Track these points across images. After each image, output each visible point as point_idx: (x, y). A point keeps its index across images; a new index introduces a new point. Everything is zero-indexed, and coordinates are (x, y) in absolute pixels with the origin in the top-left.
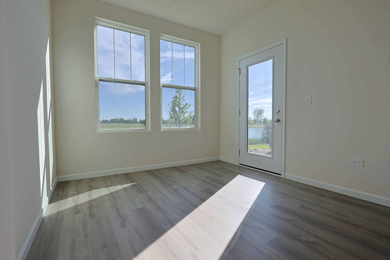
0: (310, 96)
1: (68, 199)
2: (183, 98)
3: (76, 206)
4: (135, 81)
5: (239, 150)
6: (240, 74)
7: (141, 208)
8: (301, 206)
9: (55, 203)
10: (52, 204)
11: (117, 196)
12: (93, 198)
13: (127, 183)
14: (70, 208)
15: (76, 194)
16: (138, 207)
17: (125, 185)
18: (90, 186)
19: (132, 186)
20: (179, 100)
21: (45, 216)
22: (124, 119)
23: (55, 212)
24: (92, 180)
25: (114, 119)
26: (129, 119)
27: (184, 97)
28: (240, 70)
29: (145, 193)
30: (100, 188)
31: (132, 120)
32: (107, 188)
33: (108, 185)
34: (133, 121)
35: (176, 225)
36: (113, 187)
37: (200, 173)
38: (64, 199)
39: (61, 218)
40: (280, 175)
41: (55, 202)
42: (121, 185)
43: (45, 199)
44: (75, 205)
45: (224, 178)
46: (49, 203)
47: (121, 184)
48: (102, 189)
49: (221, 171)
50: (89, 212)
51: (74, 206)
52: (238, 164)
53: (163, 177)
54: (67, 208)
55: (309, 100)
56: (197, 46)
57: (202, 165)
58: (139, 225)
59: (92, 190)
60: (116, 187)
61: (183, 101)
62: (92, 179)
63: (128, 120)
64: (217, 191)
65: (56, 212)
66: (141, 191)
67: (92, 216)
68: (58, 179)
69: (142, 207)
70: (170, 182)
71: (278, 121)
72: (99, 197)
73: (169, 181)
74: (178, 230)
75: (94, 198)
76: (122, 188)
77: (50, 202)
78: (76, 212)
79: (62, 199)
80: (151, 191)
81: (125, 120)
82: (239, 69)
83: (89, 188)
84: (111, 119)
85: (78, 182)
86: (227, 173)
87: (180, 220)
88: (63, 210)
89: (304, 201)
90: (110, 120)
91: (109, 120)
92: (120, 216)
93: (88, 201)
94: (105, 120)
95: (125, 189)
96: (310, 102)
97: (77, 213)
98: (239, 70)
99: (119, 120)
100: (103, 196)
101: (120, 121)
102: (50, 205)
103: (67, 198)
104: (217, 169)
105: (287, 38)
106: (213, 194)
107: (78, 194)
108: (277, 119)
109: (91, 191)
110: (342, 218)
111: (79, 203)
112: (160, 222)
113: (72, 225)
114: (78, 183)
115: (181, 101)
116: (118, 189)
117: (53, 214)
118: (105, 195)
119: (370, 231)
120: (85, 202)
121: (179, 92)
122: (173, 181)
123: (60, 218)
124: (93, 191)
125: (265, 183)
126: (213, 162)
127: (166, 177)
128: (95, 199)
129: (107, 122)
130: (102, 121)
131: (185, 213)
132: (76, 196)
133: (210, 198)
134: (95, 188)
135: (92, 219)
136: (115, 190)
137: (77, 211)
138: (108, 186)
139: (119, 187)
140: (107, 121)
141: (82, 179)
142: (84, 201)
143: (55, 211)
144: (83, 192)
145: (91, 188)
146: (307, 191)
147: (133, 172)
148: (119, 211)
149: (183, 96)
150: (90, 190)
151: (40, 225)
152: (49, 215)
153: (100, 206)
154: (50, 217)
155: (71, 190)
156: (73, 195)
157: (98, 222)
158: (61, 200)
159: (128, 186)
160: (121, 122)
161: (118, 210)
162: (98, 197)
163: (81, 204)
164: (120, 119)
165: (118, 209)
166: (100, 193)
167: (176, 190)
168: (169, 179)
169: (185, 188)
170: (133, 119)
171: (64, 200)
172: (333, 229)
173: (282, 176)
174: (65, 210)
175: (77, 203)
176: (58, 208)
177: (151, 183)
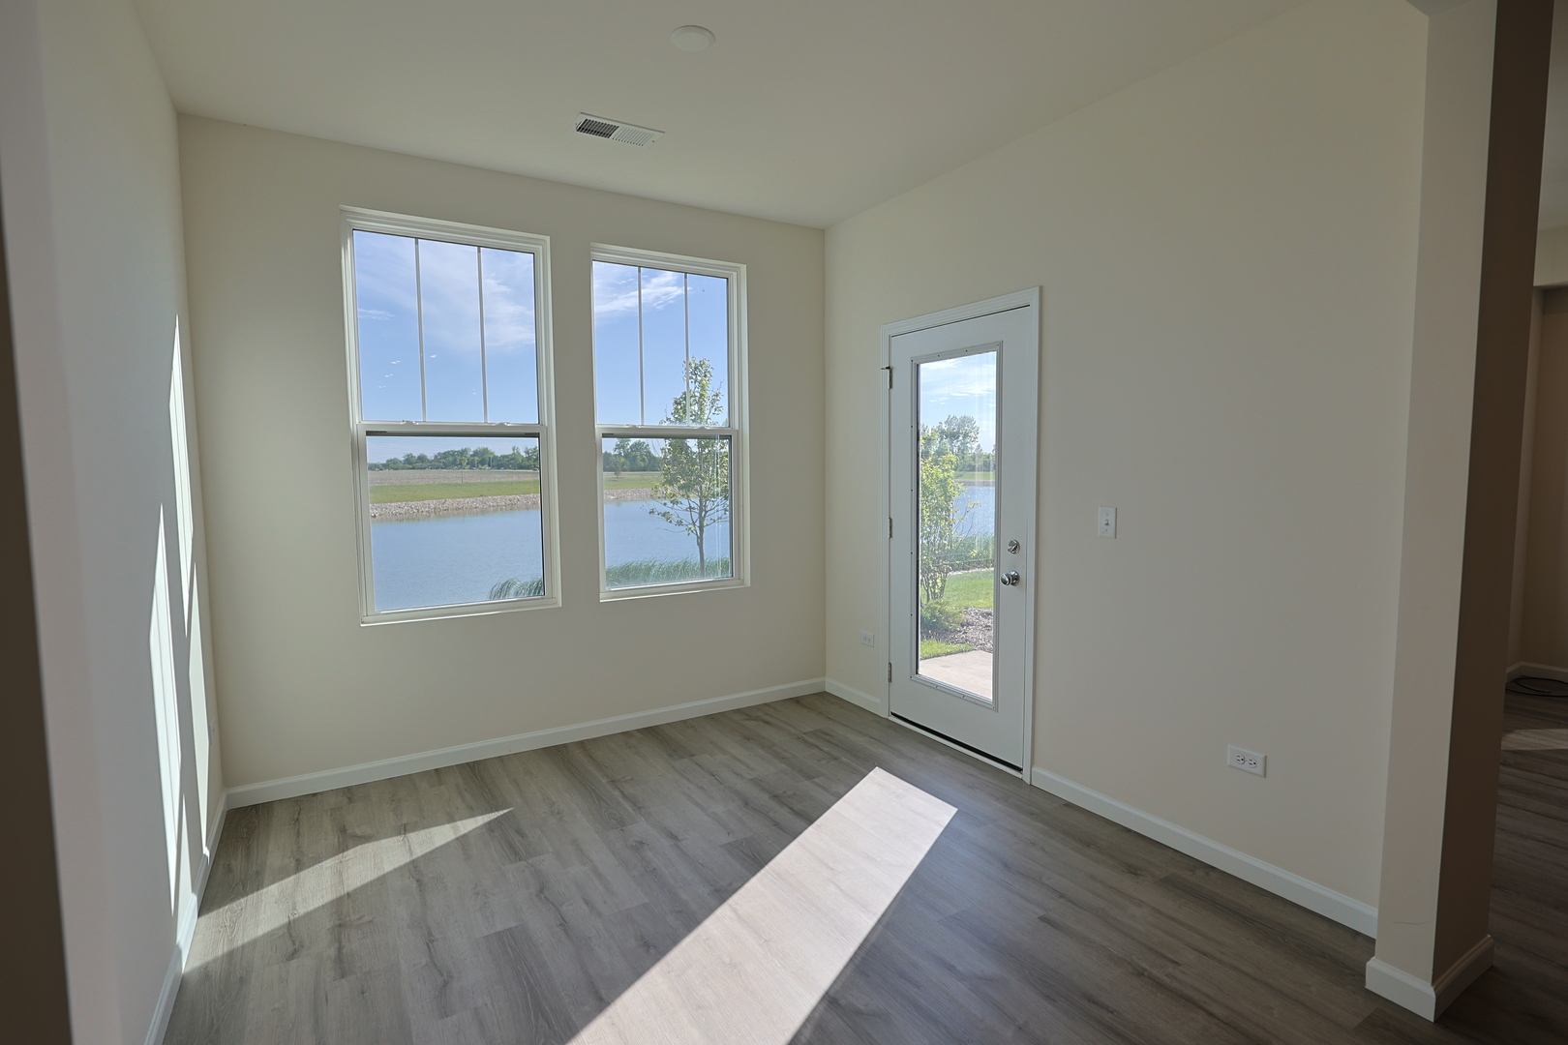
0: (1114, 510)
1: (265, 890)
2: (713, 402)
3: (290, 923)
4: (502, 424)
5: (890, 664)
6: (891, 387)
7: (509, 930)
8: (1043, 919)
9: (221, 910)
10: (210, 914)
11: (431, 876)
12: (351, 889)
13: (472, 813)
14: (272, 931)
15: (293, 865)
16: (500, 928)
17: (464, 821)
18: (343, 830)
19: (489, 827)
20: (701, 409)
21: (189, 969)
22: (493, 453)
23: (220, 953)
24: (350, 800)
25: (454, 452)
26: (511, 452)
27: (717, 395)
28: (891, 372)
29: (530, 861)
30: (377, 840)
31: (524, 454)
32: (400, 838)
33: (405, 821)
34: (529, 458)
35: (612, 1004)
36: (422, 832)
37: (739, 760)
38: (252, 892)
39: (241, 978)
40: (1019, 770)
41: (220, 907)
42: (449, 822)
43: (188, 902)
44: (287, 920)
45: (819, 785)
46: (200, 914)
47: (451, 819)
48: (384, 841)
49: (817, 747)
50: (332, 952)
51: (282, 927)
52: (884, 714)
53: (604, 781)
54: (260, 932)
55: (1107, 524)
56: (735, 274)
57: (757, 719)
58: (493, 1003)
59: (347, 849)
60: (434, 830)
61: (713, 411)
62: (350, 794)
63: (506, 456)
64: (779, 852)
65: (226, 950)
66: (516, 853)
67: (342, 965)
68: (229, 798)
69: (512, 924)
70: (627, 805)
71: (1015, 580)
72: (371, 883)
73: (621, 800)
74: (613, 1024)
75: (355, 887)
76: (453, 837)
77: (204, 908)
78: (291, 949)
79: (245, 894)
80: (551, 850)
81: (495, 457)
82: (888, 368)
83: (336, 839)
84: (439, 454)
85: (302, 805)
86: (836, 759)
87: (627, 984)
88: (249, 943)
89: (1062, 896)
90: (436, 457)
91: (430, 456)
92: (435, 965)
93: (332, 902)
94: (416, 455)
95: (462, 841)
96: (1111, 529)
97: (293, 954)
98: (888, 371)
99: (472, 456)
100: (384, 875)
101: (476, 458)
102: (204, 918)
103: (263, 888)
104: (805, 741)
105: (1041, 289)
106: (762, 867)
107: (299, 866)
108: (1007, 575)
109: (345, 853)
110: (1154, 972)
111: (301, 911)
112: (563, 994)
113: (276, 1006)
114: (299, 814)
115: (707, 412)
116: (438, 844)
117: (215, 961)
118: (391, 872)
119: (1223, 1021)
120: (323, 906)
121: (699, 378)
122: (634, 803)
123: (239, 976)
124: (350, 853)
125: (955, 810)
126: (797, 701)
127: (613, 782)
128: (356, 891)
129: (424, 465)
130: (402, 459)
131: (651, 948)
132: (292, 878)
133: (748, 885)
134: (360, 837)
135: (343, 981)
136: (429, 850)
137: (294, 944)
138: (404, 830)
139: (442, 835)
140: (422, 458)
141: (314, 795)
142: (318, 902)
143: (221, 950)
144: (318, 860)
145: (347, 839)
146: (1088, 845)
147: (501, 758)
148: (435, 943)
149: (716, 390)
150: (342, 848)
151: (175, 1006)
152: (200, 968)
153: (371, 922)
154: (205, 973)
155: (275, 849)
156: (282, 874)
157: (363, 993)
158: (243, 897)
159: (474, 830)
160: (482, 462)
161: (430, 941)
162: (366, 881)
163: (308, 914)
164: (476, 453)
165: (430, 934)
166: (375, 864)
167: (639, 846)
168: (622, 792)
169: (673, 837)
170: (527, 452)
171: (252, 897)
172: (1110, 1015)
173: (1025, 776)
174: (254, 943)
175: (294, 909)
176: (232, 933)
177: (558, 813)
